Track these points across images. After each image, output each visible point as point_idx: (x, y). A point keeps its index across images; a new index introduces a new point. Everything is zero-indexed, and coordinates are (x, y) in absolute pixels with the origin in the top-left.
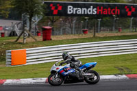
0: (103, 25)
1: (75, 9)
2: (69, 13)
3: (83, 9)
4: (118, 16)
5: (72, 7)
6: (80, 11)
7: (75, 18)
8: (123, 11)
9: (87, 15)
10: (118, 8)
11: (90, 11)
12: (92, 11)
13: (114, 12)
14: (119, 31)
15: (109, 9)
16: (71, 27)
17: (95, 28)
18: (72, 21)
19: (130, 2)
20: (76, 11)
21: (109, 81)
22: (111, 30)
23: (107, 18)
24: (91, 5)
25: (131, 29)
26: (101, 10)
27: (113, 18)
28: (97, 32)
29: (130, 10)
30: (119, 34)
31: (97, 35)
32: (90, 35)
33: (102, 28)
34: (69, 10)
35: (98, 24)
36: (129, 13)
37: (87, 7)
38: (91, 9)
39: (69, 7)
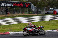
0: (16, 11)
1: (4, 4)
2: (1, 5)
3: (7, 4)
4: (22, 7)
5: (2, 3)
6: (6, 5)
7: (4, 8)
8: (24, 5)
9: (9, 7)
10: (22, 4)
11: (10, 5)
12: (11, 5)
13: (20, 5)
14: (23, 13)
15: (18, 4)
16: (2, 12)
17: (12, 12)
18: (3, 9)
19: (27, 1)
20: (4, 5)
21: (18, 34)
22: (19, 13)
23: (18, 8)
24: (11, 2)
25: (28, 13)
26: (15, 5)
27: (20, 8)
28: (13, 14)
29: (27, 5)
30: (23, 15)
31: (13, 15)
32: (10, 15)
33: (15, 12)
34: (1, 4)
35: (13, 10)
36: (27, 6)
37: (9, 3)
38: (11, 4)
39: (1, 3)
